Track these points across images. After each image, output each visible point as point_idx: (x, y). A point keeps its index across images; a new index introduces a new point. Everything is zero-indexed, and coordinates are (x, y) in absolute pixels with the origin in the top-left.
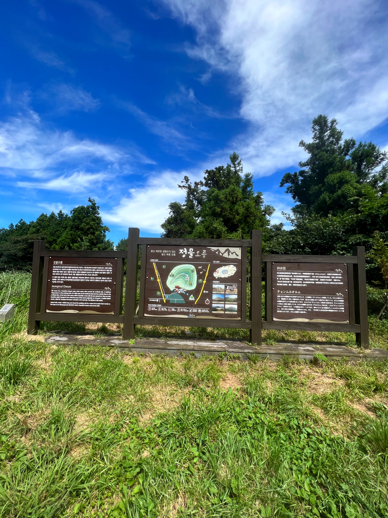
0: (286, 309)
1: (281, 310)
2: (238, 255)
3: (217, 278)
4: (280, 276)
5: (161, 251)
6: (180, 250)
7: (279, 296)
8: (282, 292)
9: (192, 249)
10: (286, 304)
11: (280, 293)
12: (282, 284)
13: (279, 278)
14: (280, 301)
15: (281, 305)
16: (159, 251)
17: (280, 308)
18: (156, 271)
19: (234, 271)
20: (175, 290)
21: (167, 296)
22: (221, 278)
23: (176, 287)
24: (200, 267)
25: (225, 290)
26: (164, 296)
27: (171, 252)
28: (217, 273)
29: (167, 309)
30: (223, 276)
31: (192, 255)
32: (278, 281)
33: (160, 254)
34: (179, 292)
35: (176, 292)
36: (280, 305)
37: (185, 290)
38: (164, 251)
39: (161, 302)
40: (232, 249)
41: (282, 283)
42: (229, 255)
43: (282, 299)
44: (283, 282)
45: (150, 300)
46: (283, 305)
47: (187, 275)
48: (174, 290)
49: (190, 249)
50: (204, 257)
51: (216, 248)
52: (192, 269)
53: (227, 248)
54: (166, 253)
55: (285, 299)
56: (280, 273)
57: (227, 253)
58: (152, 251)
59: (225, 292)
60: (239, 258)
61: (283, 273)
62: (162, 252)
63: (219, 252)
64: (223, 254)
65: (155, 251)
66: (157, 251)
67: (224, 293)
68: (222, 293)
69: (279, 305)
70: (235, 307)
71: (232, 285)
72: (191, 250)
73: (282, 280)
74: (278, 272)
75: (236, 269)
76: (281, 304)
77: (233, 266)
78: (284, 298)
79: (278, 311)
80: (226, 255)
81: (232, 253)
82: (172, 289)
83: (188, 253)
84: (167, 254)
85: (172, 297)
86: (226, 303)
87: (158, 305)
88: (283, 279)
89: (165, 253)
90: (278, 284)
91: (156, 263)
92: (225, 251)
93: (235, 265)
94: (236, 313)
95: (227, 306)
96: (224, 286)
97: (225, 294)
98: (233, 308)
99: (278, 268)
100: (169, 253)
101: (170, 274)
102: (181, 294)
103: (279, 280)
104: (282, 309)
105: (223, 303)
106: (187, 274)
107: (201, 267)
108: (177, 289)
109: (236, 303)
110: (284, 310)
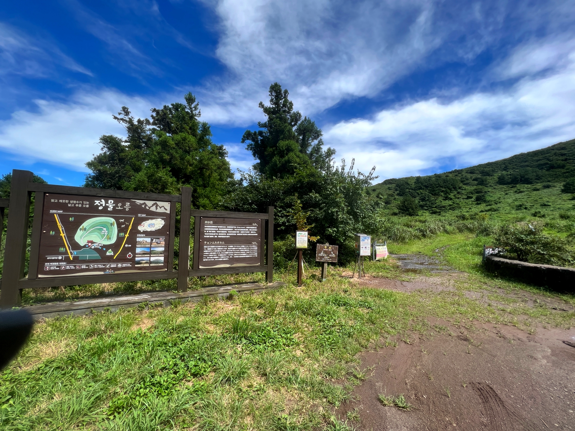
0: (211, 258)
1: (207, 259)
2: (166, 210)
3: (142, 231)
4: (208, 229)
5: (67, 201)
6: (95, 201)
7: (206, 247)
8: (208, 243)
9: (112, 201)
10: (211, 253)
11: (206, 244)
12: (209, 236)
13: (206, 230)
14: (207, 251)
15: (207, 255)
16: (64, 201)
17: (206, 257)
18: (59, 225)
19: (162, 224)
20: (88, 245)
21: (75, 253)
22: (147, 232)
23: (89, 242)
25: (151, 243)
26: (71, 252)
27: (83, 203)
28: (142, 226)
29: (75, 266)
30: (149, 229)
31: (112, 207)
32: (206, 234)
33: (66, 204)
34: (93, 247)
35: (89, 247)
36: (206, 254)
37: (101, 245)
38: (72, 202)
39: (67, 260)
40: (160, 203)
41: (209, 235)
42: (157, 209)
43: (208, 249)
44: (210, 234)
45: (48, 258)
46: (208, 254)
47: (105, 229)
48: (86, 245)
49: (109, 201)
50: (127, 210)
51: (142, 202)
52: (111, 222)
53: (155, 202)
54: (75, 204)
55: (211, 249)
56: (208, 227)
57: (154, 206)
58: (52, 201)
59: (151, 245)
60: (168, 212)
61: (210, 227)
62: (69, 203)
63: (146, 205)
64: (150, 208)
65: (58, 201)
66: (61, 201)
67: (150, 246)
68: (147, 246)
69: (205, 254)
70: (162, 259)
71: (159, 239)
73: (209, 233)
74: (206, 225)
75: (164, 223)
76: (207, 253)
77: (161, 220)
78: (210, 248)
79: (204, 260)
80: (153, 209)
81: (160, 208)
82: (82, 244)
83: (107, 205)
84: (77, 205)
85: (84, 252)
86: (151, 255)
87: (60, 263)
88: (210, 231)
90: (205, 236)
91: (60, 215)
92: (153, 205)
93: (162, 219)
94: (163, 264)
95: (152, 259)
96: (150, 239)
97: (151, 247)
98: (160, 260)
99: (206, 222)
100: (80, 204)
101: (81, 227)
102: (95, 249)
103: (206, 233)
104: (208, 258)
105: (149, 255)
106: (104, 227)
107: (123, 220)
108: (90, 244)
109: (163, 255)
110: (209, 259)
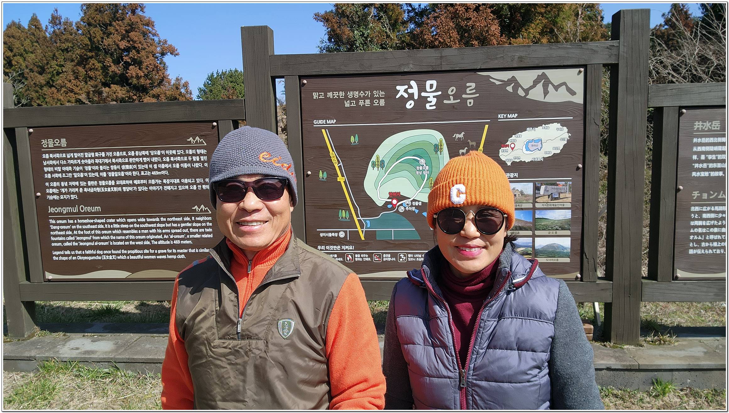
0: (715, 244)
1: (701, 248)
2: (573, 93)
3: (509, 164)
4: (704, 149)
5: (342, 94)
6: (398, 88)
7: (697, 209)
8: (705, 196)
9: (434, 83)
10: (716, 230)
11: (699, 199)
12: (706, 174)
13: (699, 154)
14: (700, 223)
15: (701, 234)
16: (336, 94)
17: (699, 242)
18: (333, 154)
19: (563, 139)
20: (391, 203)
21: (367, 221)
22: (522, 163)
23: (393, 195)
24: (458, 136)
25: (535, 198)
26: (359, 221)
27: (372, 95)
28: (509, 149)
29: (370, 255)
30: (527, 158)
31: (434, 101)
32: (696, 166)
33: (341, 101)
34: (401, 209)
35: (393, 208)
36: (698, 234)
37: (417, 204)
38: (350, 94)
39: (354, 239)
40: (554, 75)
41: (708, 169)
42: (546, 93)
43: (704, 216)
44: (711, 165)
45: (321, 235)
46: (705, 234)
47: (422, 161)
48: (387, 203)
49: (428, 83)
50: (470, 103)
51: (505, 76)
52: (434, 142)
53: (540, 72)
54: (357, 100)
55: (713, 216)
56: (704, 140)
57: (540, 86)
58: (315, 95)
59: (535, 202)
60: (579, 99)
61: (711, 140)
62: (346, 98)
63: (517, 85)
64: (527, 91)
65: (326, 95)
66: (330, 95)
67: (531, 206)
68: (524, 206)
69: (694, 234)
70: (566, 243)
71: (554, 184)
72: (431, 86)
73: (707, 161)
74: (698, 137)
75: (566, 136)
76: (700, 230)
77: (558, 125)
78: (710, 212)
79: (691, 252)
80: (536, 94)
81: (556, 88)
82: (380, 202)
83: (423, 94)
84: (361, 103)
85: (383, 222)
86: (537, 233)
87: (343, 247)
88: (710, 157)
89: (353, 99)
90: (694, 174)
91: (331, 130)
92: (536, 83)
93: (563, 123)
94: (567, 260)
95: (540, 243)
96: (531, 185)
97: (534, 209)
98: (559, 246)
99: (698, 125)
100: (367, 98)
101: (374, 159)
102: (407, 214)
103: (700, 161)
104: (703, 244)
105: (530, 233)
106: (421, 157)
107: (461, 136)
108: (395, 202)
109: (568, 233)
110: (708, 248)
